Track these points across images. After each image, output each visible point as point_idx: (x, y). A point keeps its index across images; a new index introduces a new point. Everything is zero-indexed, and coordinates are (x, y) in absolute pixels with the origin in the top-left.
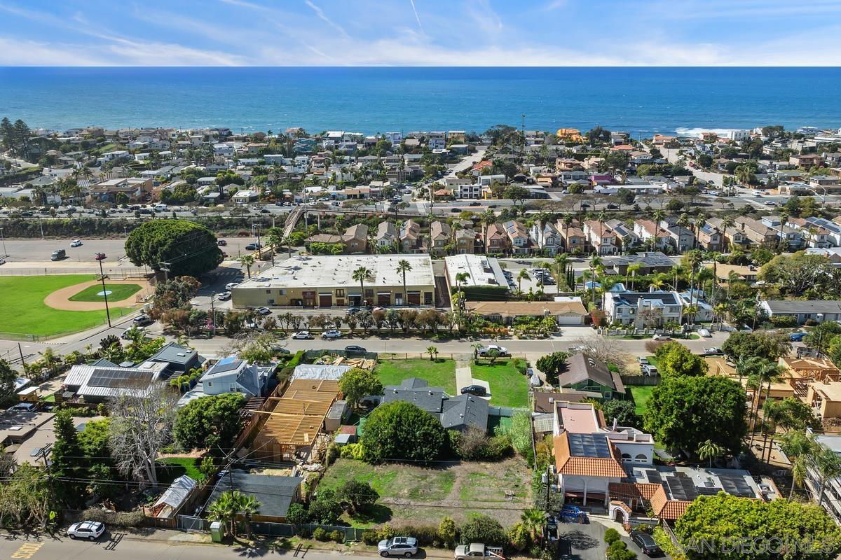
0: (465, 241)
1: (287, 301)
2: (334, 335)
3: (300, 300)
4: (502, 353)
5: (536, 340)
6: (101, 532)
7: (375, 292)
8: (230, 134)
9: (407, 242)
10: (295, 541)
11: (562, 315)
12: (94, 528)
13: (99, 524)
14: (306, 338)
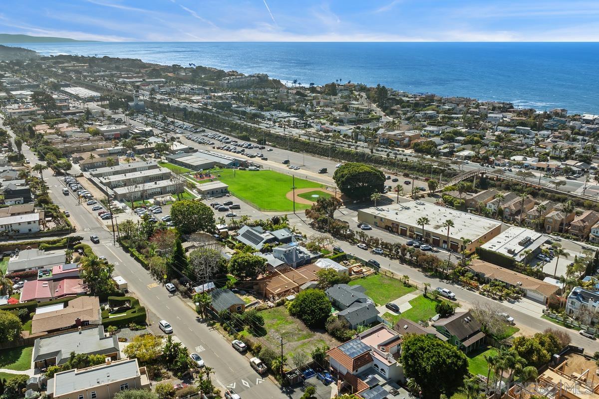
0: (551, 220)
1: (383, 225)
2: (378, 252)
3: (391, 227)
4: (449, 296)
5: (490, 299)
6: (172, 289)
7: (431, 235)
8: (512, 107)
9: (507, 210)
10: (218, 325)
11: (531, 290)
12: (171, 287)
13: (173, 286)
14: (363, 248)
